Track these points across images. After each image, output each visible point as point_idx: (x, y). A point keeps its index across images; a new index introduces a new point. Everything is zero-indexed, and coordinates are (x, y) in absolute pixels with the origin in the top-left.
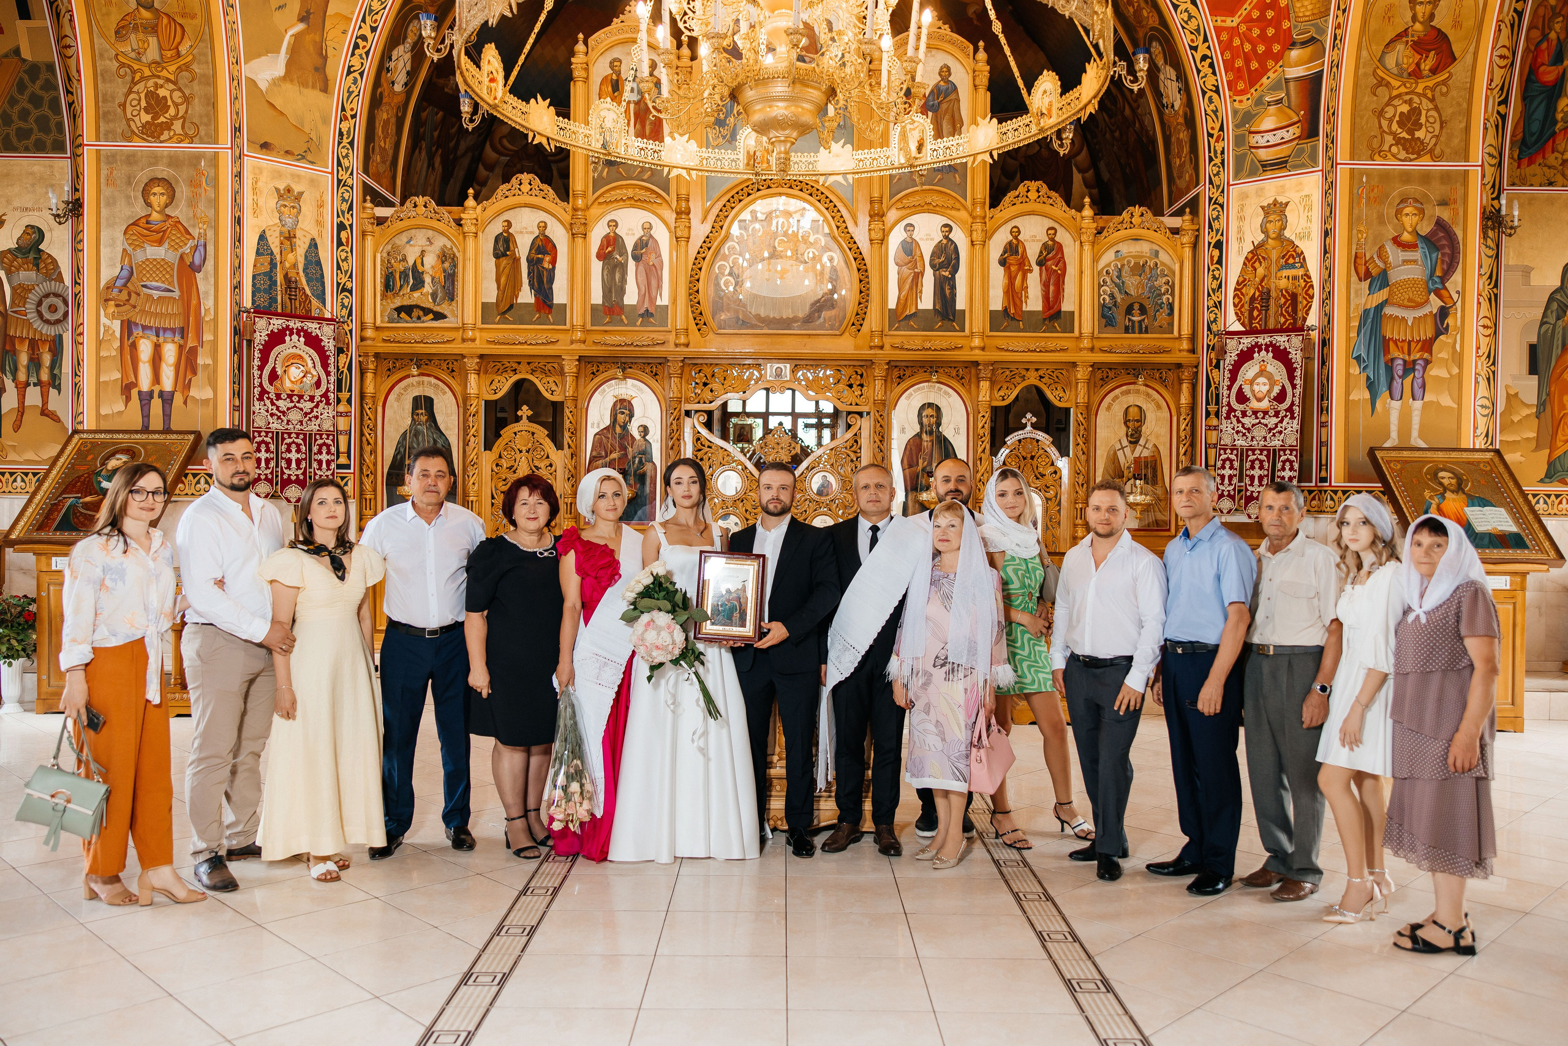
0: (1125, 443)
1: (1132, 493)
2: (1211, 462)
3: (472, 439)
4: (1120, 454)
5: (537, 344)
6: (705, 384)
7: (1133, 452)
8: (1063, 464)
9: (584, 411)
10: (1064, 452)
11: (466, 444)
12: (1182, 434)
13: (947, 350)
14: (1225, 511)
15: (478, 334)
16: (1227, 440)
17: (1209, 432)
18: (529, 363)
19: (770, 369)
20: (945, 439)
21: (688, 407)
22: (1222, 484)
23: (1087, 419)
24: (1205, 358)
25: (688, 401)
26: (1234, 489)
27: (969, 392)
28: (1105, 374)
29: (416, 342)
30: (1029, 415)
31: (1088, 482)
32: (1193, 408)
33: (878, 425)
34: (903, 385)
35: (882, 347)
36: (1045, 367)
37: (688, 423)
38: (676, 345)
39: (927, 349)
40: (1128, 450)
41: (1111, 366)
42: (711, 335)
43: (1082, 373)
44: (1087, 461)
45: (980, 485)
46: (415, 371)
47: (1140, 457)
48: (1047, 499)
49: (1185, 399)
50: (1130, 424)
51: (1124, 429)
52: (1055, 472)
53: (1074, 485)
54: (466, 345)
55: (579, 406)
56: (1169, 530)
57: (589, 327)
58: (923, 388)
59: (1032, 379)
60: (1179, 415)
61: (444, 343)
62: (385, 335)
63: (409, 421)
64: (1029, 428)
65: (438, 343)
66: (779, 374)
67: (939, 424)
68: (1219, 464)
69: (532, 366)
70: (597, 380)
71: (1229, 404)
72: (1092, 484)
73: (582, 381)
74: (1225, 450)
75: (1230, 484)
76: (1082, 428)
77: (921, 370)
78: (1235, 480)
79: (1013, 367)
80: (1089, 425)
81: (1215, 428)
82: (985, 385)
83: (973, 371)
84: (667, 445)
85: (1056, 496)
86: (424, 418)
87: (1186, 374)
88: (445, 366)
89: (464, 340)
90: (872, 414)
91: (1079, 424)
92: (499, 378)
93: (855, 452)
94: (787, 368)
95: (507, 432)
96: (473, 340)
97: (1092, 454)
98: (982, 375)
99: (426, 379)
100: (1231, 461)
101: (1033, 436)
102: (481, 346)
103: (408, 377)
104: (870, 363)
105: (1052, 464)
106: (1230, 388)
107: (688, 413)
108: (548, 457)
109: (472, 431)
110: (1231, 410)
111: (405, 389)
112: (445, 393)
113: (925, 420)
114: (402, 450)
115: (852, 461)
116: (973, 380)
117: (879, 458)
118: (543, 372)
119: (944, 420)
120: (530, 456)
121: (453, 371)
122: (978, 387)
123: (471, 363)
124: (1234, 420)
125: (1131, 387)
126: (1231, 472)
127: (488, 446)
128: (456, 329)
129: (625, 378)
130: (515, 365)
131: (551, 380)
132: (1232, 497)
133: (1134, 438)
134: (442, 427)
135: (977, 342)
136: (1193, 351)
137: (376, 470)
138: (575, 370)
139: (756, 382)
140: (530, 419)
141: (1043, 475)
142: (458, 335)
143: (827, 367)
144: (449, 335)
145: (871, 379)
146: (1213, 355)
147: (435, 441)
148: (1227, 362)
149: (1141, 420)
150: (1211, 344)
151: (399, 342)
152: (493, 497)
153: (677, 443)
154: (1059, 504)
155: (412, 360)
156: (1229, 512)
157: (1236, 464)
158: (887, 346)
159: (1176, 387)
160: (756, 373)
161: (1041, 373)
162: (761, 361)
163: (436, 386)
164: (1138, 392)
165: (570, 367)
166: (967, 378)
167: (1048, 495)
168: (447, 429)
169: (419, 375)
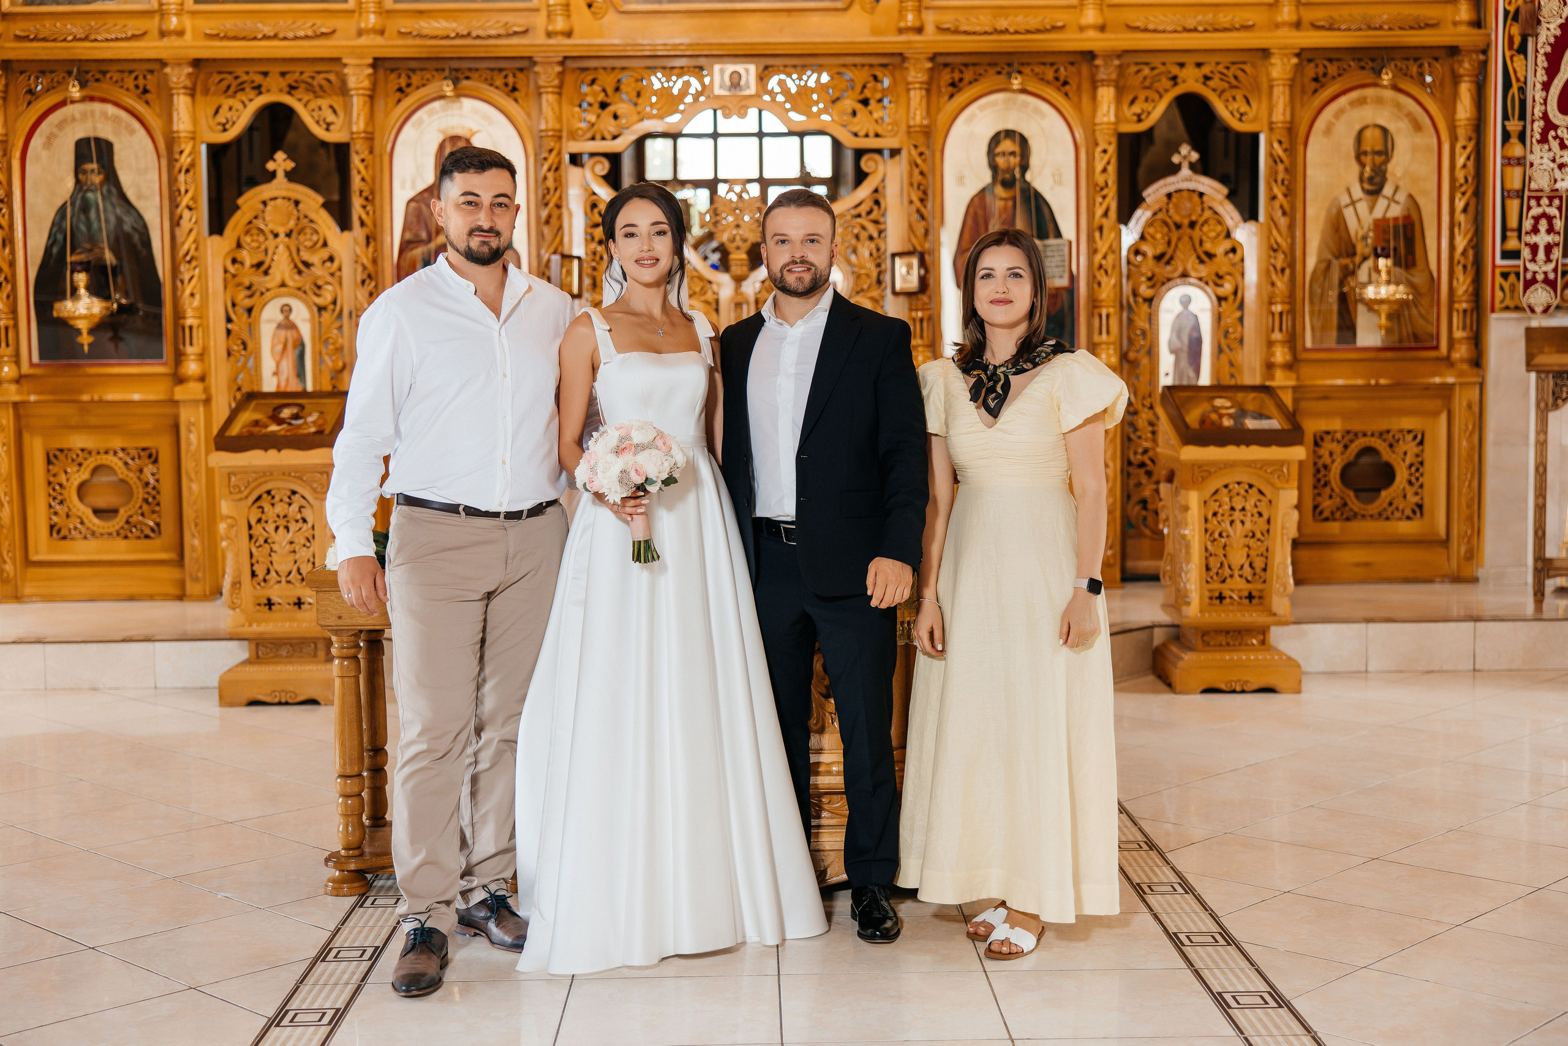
0: (1357, 192)
1: (1370, 282)
2: (1513, 223)
3: (187, 214)
4: (1349, 214)
5: (296, 38)
6: (604, 106)
7: (1371, 209)
8: (1245, 235)
9: (386, 159)
10: (1250, 213)
11: (175, 222)
12: (1460, 175)
13: (1038, 31)
14: (1539, 309)
15: (188, 23)
16: (1541, 181)
17: (1508, 169)
18: (283, 74)
19: (720, 74)
20: (1038, 196)
21: (575, 147)
22: (1533, 260)
23: (1291, 151)
24: (1499, 34)
25: (573, 136)
26: (1555, 270)
27: (1078, 107)
28: (1321, 70)
29: (75, 39)
30: (1185, 149)
31: (1292, 265)
32: (1479, 125)
33: (916, 171)
34: (960, 99)
35: (920, 30)
36: (1213, 59)
37: (574, 175)
38: (549, 35)
39: (1001, 32)
40: (1362, 207)
41: (1332, 55)
42: (611, 17)
43: (1279, 69)
44: (1291, 227)
45: (1101, 276)
46: (75, 91)
47: (1384, 220)
48: (1220, 299)
49: (1464, 110)
50: (1368, 160)
51: (1355, 168)
52: (1233, 250)
53: (1267, 273)
54: (166, 42)
55: (377, 150)
56: (1437, 348)
57: (389, 4)
58: (995, 104)
59: (1191, 82)
60: (1454, 139)
61: (127, 39)
62: (19, 28)
63: (70, 183)
64: (1185, 171)
65: (117, 39)
66: (735, 82)
67: (1025, 167)
68: (1528, 224)
69: (290, 79)
70: (408, 102)
71: (1545, 116)
72: (1299, 267)
73: (380, 105)
74: (1538, 199)
75: (1548, 260)
76: (1281, 167)
77: (992, 71)
78: (1557, 253)
79: (1156, 60)
80: (1293, 163)
81: (1520, 161)
82: (1106, 94)
83: (1085, 70)
84: (538, 217)
85: (1235, 293)
86: (97, 179)
87: (1466, 66)
88: (130, 82)
89: (163, 34)
90: (904, 153)
91: (1274, 159)
92: (231, 102)
93: (876, 222)
94: (749, 71)
95: (249, 201)
96: (180, 33)
97: (1299, 216)
98: (1102, 75)
99: (97, 106)
100: (1550, 219)
101: (1191, 185)
102: (194, 46)
103: (63, 104)
104: (896, 60)
105: (1228, 235)
106: (1546, 87)
107: (576, 160)
108: (325, 244)
109: (186, 200)
110: (1549, 126)
111: (61, 125)
112: (132, 132)
113: (1001, 161)
114: (60, 237)
115: (871, 238)
116: (1086, 85)
117: (920, 230)
118: (310, 88)
119: (1034, 160)
120: (292, 243)
121: (146, 91)
122: (1094, 98)
123: (178, 76)
124: (1555, 144)
125: (1369, 92)
126: (1549, 239)
127: (217, 226)
128: (147, 14)
129: (459, 95)
130: (258, 79)
131: (324, 103)
132: (1551, 284)
133: (1374, 185)
134: (131, 194)
135: (1090, 16)
136: (1478, 23)
137: (14, 275)
138: (366, 83)
139: (696, 97)
140: (291, 176)
141: (1211, 256)
142: (153, 24)
143: (819, 69)
144: (135, 26)
145: (901, 88)
146: (1515, 30)
147: (120, 221)
148: (1542, 39)
149: (1386, 153)
150: (1512, 9)
151: (44, 40)
152: (229, 320)
153: (556, 212)
154: (1241, 306)
155: (70, 73)
156: (1546, 311)
157: (1559, 224)
158: (930, 28)
159: (1448, 89)
160: (695, 85)
161: (1206, 70)
162: (702, 61)
163: (116, 119)
164: (1379, 101)
165: (358, 78)
166: (1074, 82)
167: (1221, 291)
168: (140, 197)
169: (83, 100)
